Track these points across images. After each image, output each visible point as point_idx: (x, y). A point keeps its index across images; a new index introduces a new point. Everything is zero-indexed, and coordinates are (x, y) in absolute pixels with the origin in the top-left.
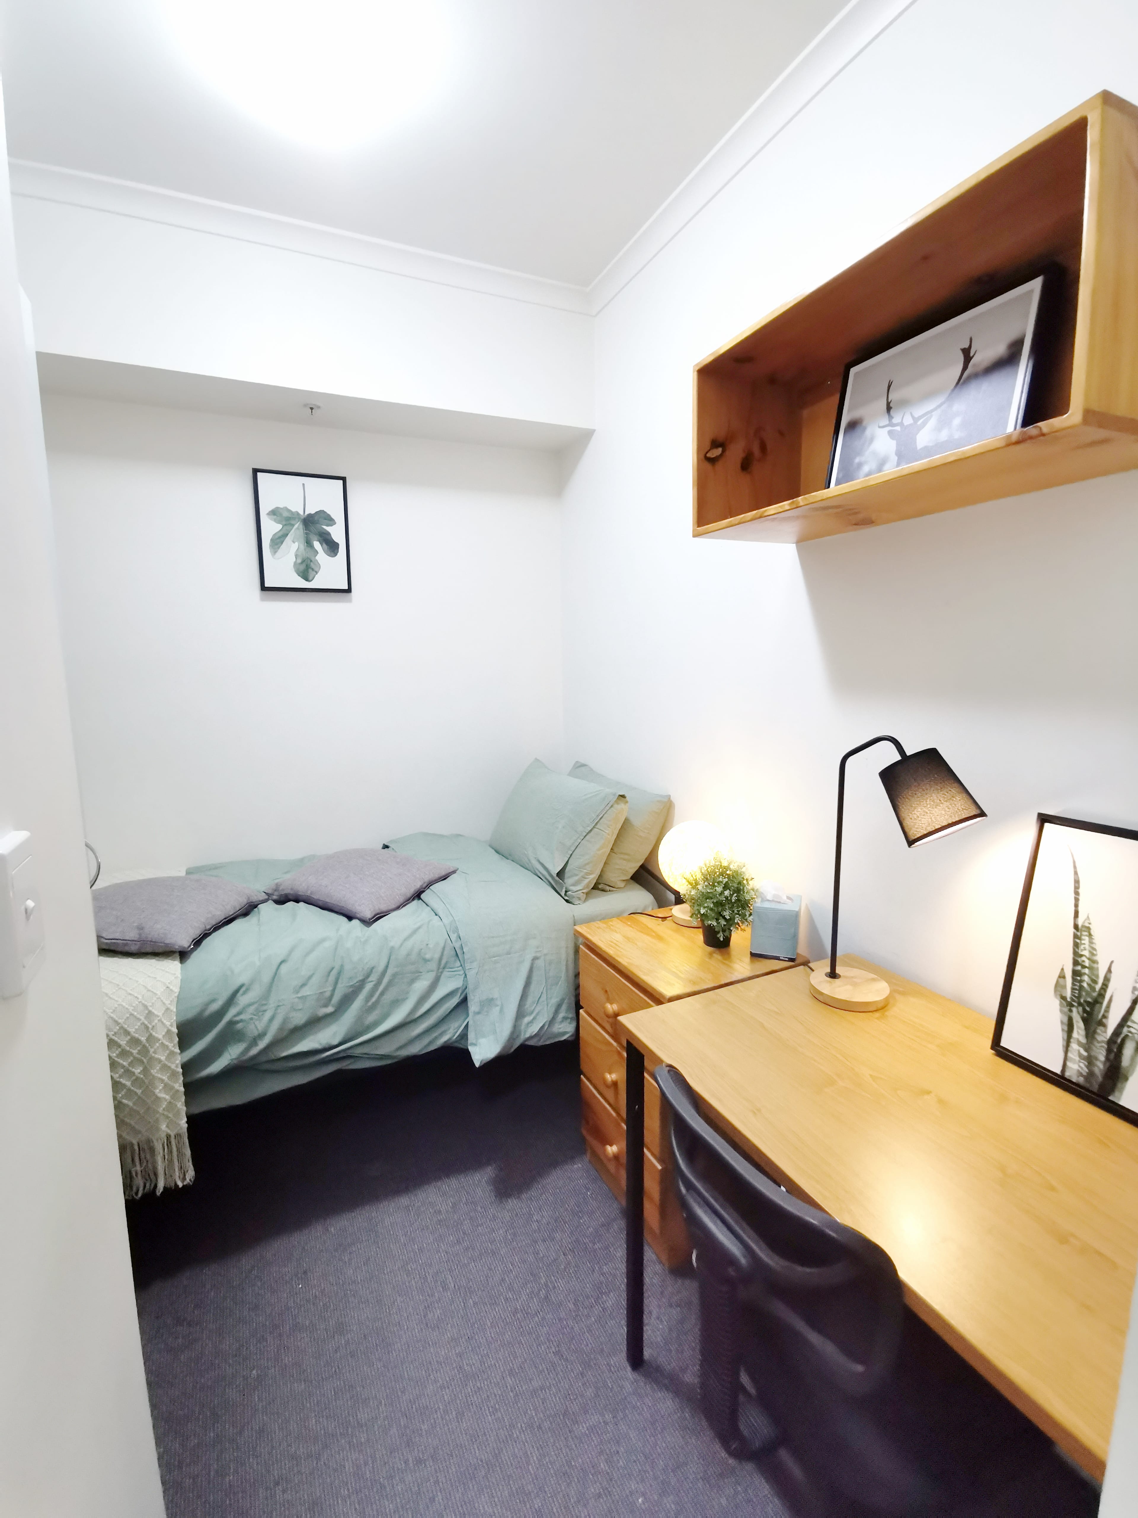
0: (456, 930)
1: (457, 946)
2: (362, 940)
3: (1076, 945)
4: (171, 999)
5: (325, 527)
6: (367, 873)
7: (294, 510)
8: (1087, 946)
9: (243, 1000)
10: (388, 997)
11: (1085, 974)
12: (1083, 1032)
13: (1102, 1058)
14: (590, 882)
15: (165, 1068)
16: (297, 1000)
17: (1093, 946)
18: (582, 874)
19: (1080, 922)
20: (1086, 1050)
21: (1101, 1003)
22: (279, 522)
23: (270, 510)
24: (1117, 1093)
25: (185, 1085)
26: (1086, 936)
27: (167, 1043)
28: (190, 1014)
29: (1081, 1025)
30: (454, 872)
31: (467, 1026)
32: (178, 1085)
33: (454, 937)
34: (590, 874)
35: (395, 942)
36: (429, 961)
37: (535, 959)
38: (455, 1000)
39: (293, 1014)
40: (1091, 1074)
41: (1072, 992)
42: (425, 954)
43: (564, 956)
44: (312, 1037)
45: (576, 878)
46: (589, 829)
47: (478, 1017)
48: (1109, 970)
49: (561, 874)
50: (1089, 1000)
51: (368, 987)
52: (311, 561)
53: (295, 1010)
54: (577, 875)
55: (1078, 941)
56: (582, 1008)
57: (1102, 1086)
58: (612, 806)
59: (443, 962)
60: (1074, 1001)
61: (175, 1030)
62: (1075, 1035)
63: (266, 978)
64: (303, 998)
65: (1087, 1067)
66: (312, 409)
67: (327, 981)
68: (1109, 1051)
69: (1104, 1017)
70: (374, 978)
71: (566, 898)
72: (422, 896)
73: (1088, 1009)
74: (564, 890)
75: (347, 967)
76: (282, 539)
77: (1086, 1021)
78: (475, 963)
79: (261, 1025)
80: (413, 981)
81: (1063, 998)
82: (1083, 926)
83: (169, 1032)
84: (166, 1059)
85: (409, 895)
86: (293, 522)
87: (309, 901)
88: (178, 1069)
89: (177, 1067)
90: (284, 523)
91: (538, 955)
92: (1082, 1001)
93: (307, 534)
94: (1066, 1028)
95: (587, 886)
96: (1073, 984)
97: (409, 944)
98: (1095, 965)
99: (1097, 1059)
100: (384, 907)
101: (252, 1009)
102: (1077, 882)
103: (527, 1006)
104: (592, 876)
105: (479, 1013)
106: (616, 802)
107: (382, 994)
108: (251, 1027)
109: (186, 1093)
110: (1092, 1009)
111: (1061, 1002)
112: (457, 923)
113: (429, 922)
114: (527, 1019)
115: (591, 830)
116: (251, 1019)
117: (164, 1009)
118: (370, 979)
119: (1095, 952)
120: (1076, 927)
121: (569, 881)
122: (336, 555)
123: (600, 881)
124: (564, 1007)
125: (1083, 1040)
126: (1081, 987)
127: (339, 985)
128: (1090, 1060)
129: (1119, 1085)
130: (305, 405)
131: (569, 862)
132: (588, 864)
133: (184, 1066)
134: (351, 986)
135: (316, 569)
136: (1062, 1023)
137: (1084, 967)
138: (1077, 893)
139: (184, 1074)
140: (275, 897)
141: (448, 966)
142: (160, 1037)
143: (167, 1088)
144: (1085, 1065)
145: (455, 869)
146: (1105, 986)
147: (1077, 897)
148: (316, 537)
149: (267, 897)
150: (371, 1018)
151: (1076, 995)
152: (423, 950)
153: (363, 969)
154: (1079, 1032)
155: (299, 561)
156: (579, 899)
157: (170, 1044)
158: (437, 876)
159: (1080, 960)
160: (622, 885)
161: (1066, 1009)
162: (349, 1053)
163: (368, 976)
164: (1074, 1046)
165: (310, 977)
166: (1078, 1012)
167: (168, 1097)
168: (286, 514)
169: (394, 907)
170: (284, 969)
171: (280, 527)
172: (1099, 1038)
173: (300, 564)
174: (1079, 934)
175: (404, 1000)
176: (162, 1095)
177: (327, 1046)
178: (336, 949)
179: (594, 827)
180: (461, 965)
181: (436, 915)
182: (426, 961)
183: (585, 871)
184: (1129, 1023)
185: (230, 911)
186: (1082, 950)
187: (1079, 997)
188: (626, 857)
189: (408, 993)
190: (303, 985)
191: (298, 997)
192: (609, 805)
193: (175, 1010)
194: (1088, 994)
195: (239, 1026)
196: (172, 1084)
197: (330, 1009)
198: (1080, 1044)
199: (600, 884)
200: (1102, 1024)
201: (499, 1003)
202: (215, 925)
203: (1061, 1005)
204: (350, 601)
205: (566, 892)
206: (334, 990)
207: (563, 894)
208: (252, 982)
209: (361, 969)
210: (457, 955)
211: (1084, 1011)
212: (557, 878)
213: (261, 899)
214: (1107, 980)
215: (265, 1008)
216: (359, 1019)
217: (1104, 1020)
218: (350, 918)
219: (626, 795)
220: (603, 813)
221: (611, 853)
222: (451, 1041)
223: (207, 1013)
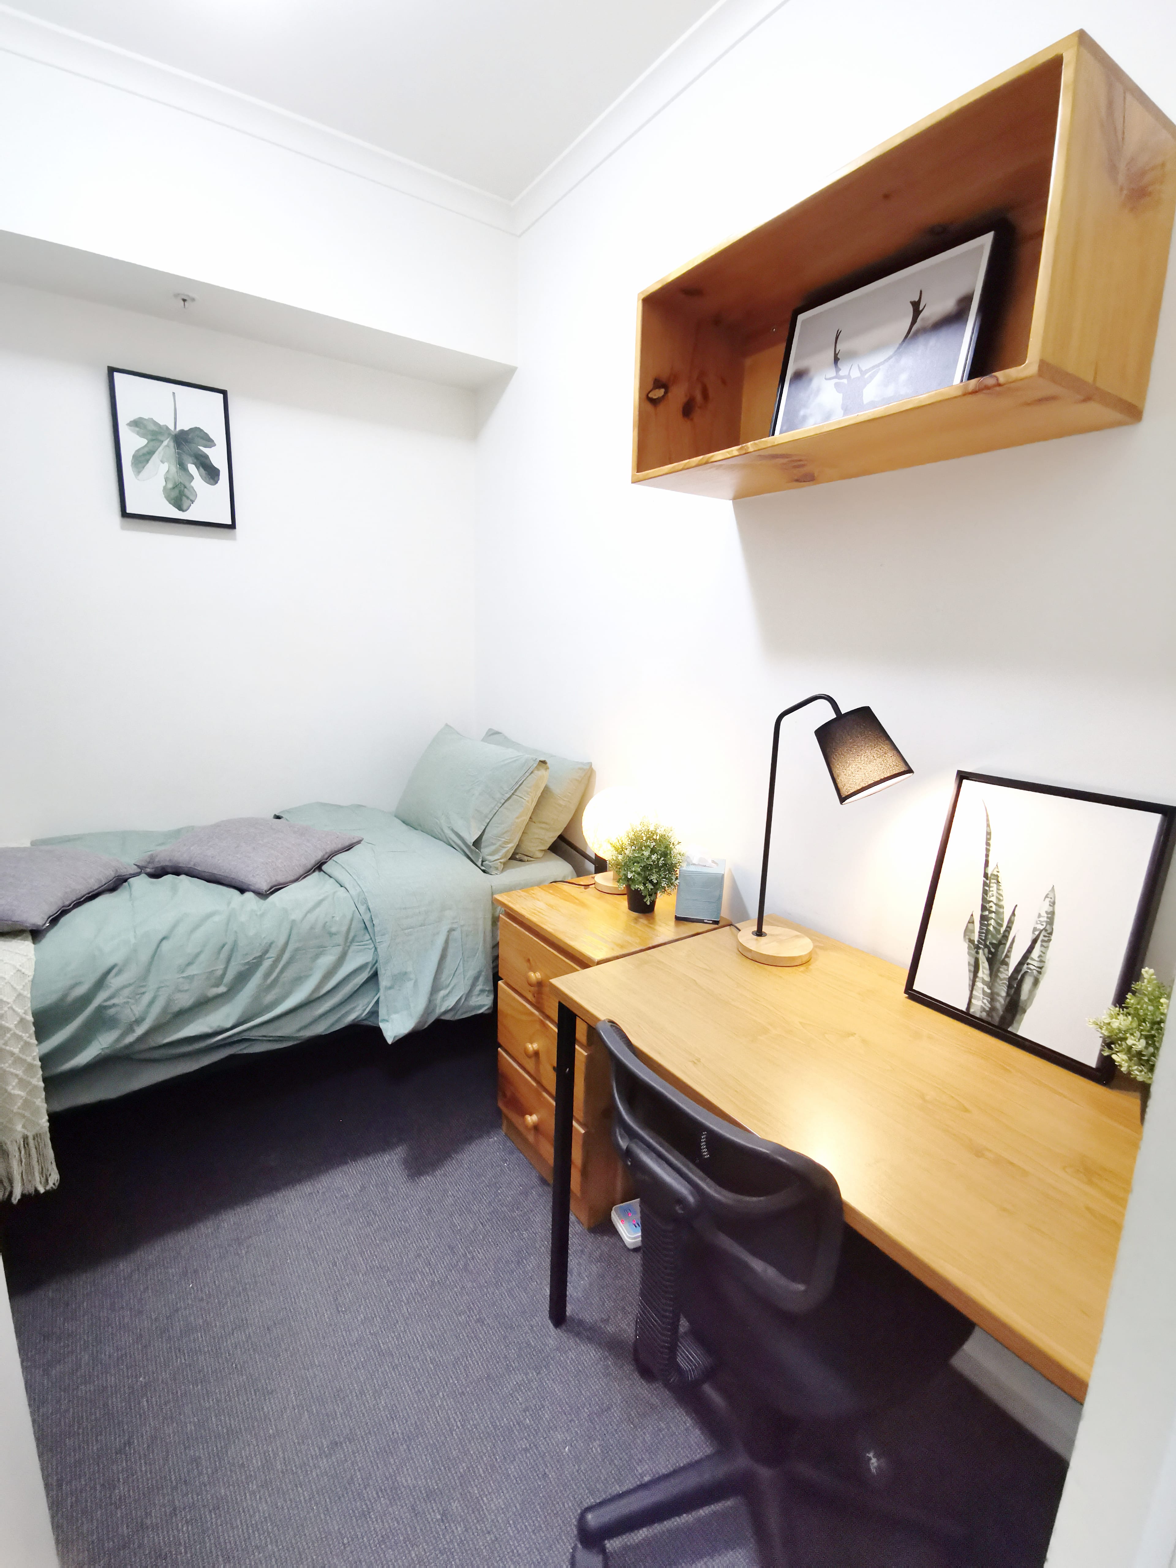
0: (365, 902)
1: (366, 918)
2: (258, 913)
3: (985, 892)
4: (24, 984)
5: (201, 448)
6: (261, 842)
7: (162, 424)
8: (995, 893)
9: (115, 982)
10: (289, 974)
11: (992, 918)
12: (987, 972)
13: (1004, 994)
14: (508, 851)
15: (18, 1061)
16: (181, 980)
17: (1000, 892)
18: (499, 843)
19: (989, 871)
20: (990, 988)
21: (1005, 944)
22: (143, 436)
23: (132, 419)
24: (1015, 1025)
25: (45, 1080)
26: (995, 883)
27: (20, 1034)
28: (50, 999)
29: (986, 965)
30: (359, 842)
31: (377, 1002)
32: (35, 1079)
33: (362, 909)
34: (508, 843)
35: (296, 915)
36: (335, 934)
37: (451, 930)
38: (364, 976)
39: (178, 996)
40: (993, 1009)
41: (979, 935)
42: (330, 927)
43: (481, 928)
44: (201, 1021)
45: (493, 848)
46: (508, 796)
47: (391, 992)
48: (1013, 914)
49: (477, 843)
50: (994, 941)
51: (267, 964)
52: (185, 487)
53: (180, 991)
54: (495, 844)
55: (987, 888)
56: (501, 979)
57: (1003, 1018)
58: (532, 772)
59: (351, 935)
60: (981, 944)
61: (30, 1018)
62: (980, 974)
63: (144, 956)
64: (191, 978)
65: (990, 1003)
66: (184, 300)
67: (217, 958)
68: (1010, 987)
69: (1007, 956)
70: (273, 954)
71: (483, 868)
72: (324, 867)
73: (993, 950)
74: (480, 860)
75: (242, 943)
76: (148, 457)
77: (991, 961)
78: (387, 936)
79: (137, 1010)
80: (317, 956)
81: (971, 941)
82: (992, 874)
83: (22, 1020)
84: (20, 1052)
85: (309, 867)
86: (161, 438)
87: (192, 874)
88: (35, 1062)
89: (34, 1059)
90: (150, 437)
91: (455, 926)
92: (988, 943)
93: (178, 453)
94: (972, 969)
95: (505, 856)
96: (981, 928)
97: (312, 917)
98: (1001, 910)
99: (998, 995)
100: (281, 879)
101: (126, 992)
102: (989, 834)
103: (442, 979)
104: (510, 845)
105: (390, 988)
106: (537, 768)
107: (282, 971)
108: (127, 1011)
109: (46, 1089)
110: (997, 950)
111: (969, 945)
112: (366, 894)
113: (334, 893)
114: (442, 993)
115: (510, 798)
116: (127, 1003)
117: (15, 995)
118: (267, 956)
119: (1001, 898)
120: (986, 875)
121: (485, 851)
122: (216, 482)
123: (517, 851)
124: (481, 979)
125: (987, 979)
126: (988, 931)
127: (233, 963)
128: (992, 997)
129: (1018, 1017)
130: (176, 295)
131: (486, 831)
132: (506, 832)
133: (41, 1059)
134: (248, 963)
135: (192, 498)
136: (969, 964)
137: (991, 912)
138: (988, 844)
139: (43, 1068)
140: (148, 870)
141: (357, 939)
142: (12, 1026)
143: (22, 1083)
144: (988, 1001)
145: (361, 839)
146: (1009, 928)
147: (988, 847)
148: (190, 459)
149: (139, 870)
150: (269, 998)
151: (983, 938)
152: (327, 924)
153: (260, 944)
154: (984, 972)
155: (170, 486)
156: (497, 869)
157: (24, 1035)
158: (340, 846)
159: (987, 906)
160: (540, 855)
161: (973, 952)
162: (246, 1036)
163: (266, 952)
164: (979, 985)
165: (197, 955)
166: (984, 954)
167: (22, 1094)
168: (152, 427)
169: (292, 878)
170: (165, 946)
171: (144, 442)
172: (1002, 976)
173: (171, 489)
174: (988, 882)
175: (307, 977)
176: (17, 1092)
177: (219, 1030)
178: (228, 924)
179: (513, 794)
180: (371, 939)
181: (342, 886)
182: (331, 934)
183: (503, 839)
184: (1029, 961)
185: (93, 884)
186: (990, 897)
187: (985, 940)
188: (543, 826)
189: (311, 969)
190: (189, 964)
191: (183, 977)
192: (530, 772)
193: (29, 995)
194: (994, 936)
195: (112, 1011)
196: (29, 1079)
197: (222, 989)
198: (984, 982)
199: (517, 854)
200: (1005, 963)
201: (412, 976)
202: (75, 901)
203: (969, 948)
204: (234, 538)
205: (483, 861)
206: (226, 969)
207: (479, 864)
208: (127, 962)
209: (258, 944)
210: (366, 928)
211: (990, 952)
212: (473, 848)
213: (132, 872)
214: (1011, 922)
215: (143, 990)
216: (257, 998)
217: (1007, 960)
218: (242, 891)
219: (547, 761)
220: (523, 780)
221: (530, 823)
222: (360, 1019)
223: (70, 999)
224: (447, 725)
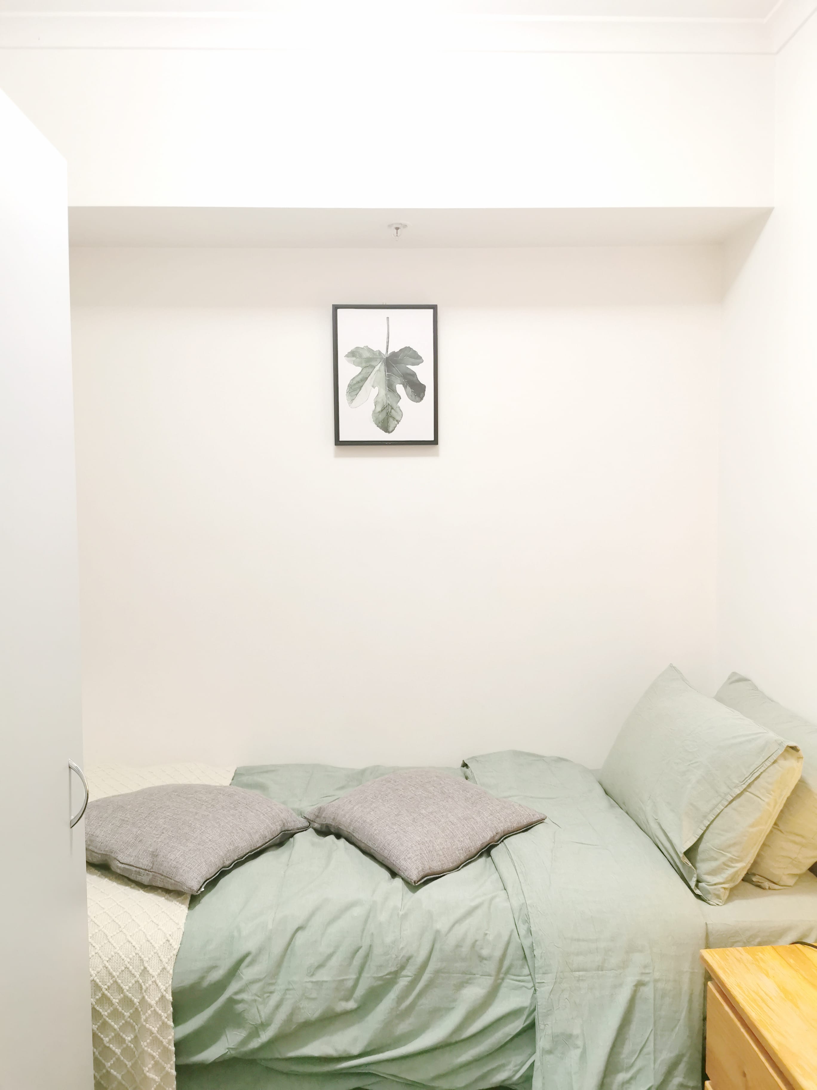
0: (527, 921)
1: (526, 943)
2: (401, 913)
4: (169, 957)
5: (409, 367)
7: (375, 349)
9: (247, 974)
10: (427, 1003)
14: (736, 873)
15: (156, 1041)
16: (310, 986)
18: (723, 859)
22: (358, 365)
23: (350, 351)
25: (178, 1068)
27: (160, 1012)
28: (189, 980)
30: (541, 821)
31: (532, 1065)
32: (169, 1065)
33: (523, 929)
34: (737, 861)
35: (442, 925)
36: (486, 959)
37: (639, 985)
38: (518, 1025)
39: (304, 1004)
42: (482, 948)
43: (685, 987)
44: (325, 1039)
45: (714, 864)
46: (738, 792)
47: (548, 1057)
49: (691, 853)
51: (403, 982)
52: (392, 408)
53: (308, 998)
54: (716, 859)
56: (708, 1079)
58: (775, 762)
59: (507, 963)
61: (169, 997)
63: (277, 948)
64: (319, 984)
66: (397, 228)
67: (350, 964)
70: (409, 972)
71: (698, 892)
72: (493, 852)
74: (694, 879)
75: (378, 950)
76: (361, 384)
78: (550, 975)
79: (265, 1011)
80: (461, 985)
83: (163, 997)
84: (158, 1032)
85: (474, 851)
86: (373, 363)
88: (170, 1047)
89: (169, 1043)
90: (364, 365)
91: (646, 979)
93: (389, 376)
95: (732, 879)
97: (460, 930)
100: (436, 866)
101: (255, 988)
103: (623, 1056)
104: (739, 865)
105: (550, 1052)
106: (783, 756)
107: (420, 995)
108: (254, 1010)
109: (177, 1078)
112: (529, 909)
113: (492, 899)
114: (622, 1077)
115: (739, 796)
116: (255, 1001)
117: (161, 968)
118: (404, 973)
121: (703, 867)
122: (422, 399)
123: (753, 871)
124: (682, 1067)
127: (365, 975)
130: (390, 226)
131: (705, 837)
132: (734, 844)
133: (177, 1044)
134: (380, 978)
135: (398, 418)
139: (177, 1054)
141: (513, 971)
142: (153, 1003)
143: (158, 1067)
145: (543, 817)
148: (399, 380)
149: (307, 824)
150: (403, 1027)
152: (478, 943)
153: (397, 957)
155: (379, 409)
156: (718, 897)
157: (163, 1014)
158: (515, 825)
160: (791, 882)
162: (373, 1069)
163: (403, 968)
165: (330, 956)
167: (157, 1079)
168: (366, 355)
169: (451, 865)
170: (301, 938)
171: (359, 369)
173: (379, 412)
175: (449, 1010)
176: (151, 1075)
177: (344, 1055)
178: (366, 922)
179: (745, 790)
180: (530, 974)
181: (505, 889)
182: (482, 958)
183: (729, 855)
185: (258, 842)
188: (798, 839)
189: (455, 1000)
190: (321, 966)
191: (312, 982)
192: (772, 760)
193: (171, 972)
195: (240, 1007)
196: (163, 1063)
197: (351, 1005)
199: (754, 875)
201: (579, 1043)
202: (237, 860)
204: (437, 455)
205: (698, 881)
206: (357, 981)
207: (693, 884)
208: (260, 950)
209: (394, 956)
210: (525, 957)
212: (686, 860)
215: (272, 988)
216: (388, 1024)
218: (394, 874)
219: (799, 747)
220: (761, 770)
221: (775, 831)
222: (510, 1082)
223: (205, 984)
224: (671, 666)
